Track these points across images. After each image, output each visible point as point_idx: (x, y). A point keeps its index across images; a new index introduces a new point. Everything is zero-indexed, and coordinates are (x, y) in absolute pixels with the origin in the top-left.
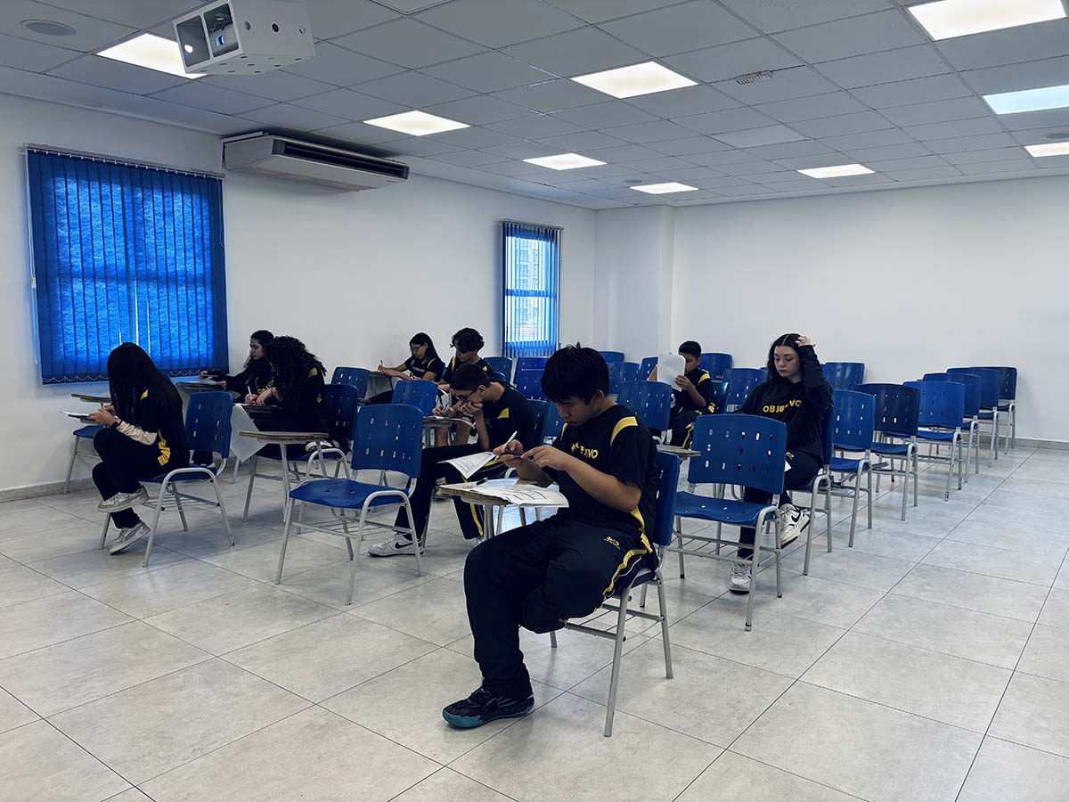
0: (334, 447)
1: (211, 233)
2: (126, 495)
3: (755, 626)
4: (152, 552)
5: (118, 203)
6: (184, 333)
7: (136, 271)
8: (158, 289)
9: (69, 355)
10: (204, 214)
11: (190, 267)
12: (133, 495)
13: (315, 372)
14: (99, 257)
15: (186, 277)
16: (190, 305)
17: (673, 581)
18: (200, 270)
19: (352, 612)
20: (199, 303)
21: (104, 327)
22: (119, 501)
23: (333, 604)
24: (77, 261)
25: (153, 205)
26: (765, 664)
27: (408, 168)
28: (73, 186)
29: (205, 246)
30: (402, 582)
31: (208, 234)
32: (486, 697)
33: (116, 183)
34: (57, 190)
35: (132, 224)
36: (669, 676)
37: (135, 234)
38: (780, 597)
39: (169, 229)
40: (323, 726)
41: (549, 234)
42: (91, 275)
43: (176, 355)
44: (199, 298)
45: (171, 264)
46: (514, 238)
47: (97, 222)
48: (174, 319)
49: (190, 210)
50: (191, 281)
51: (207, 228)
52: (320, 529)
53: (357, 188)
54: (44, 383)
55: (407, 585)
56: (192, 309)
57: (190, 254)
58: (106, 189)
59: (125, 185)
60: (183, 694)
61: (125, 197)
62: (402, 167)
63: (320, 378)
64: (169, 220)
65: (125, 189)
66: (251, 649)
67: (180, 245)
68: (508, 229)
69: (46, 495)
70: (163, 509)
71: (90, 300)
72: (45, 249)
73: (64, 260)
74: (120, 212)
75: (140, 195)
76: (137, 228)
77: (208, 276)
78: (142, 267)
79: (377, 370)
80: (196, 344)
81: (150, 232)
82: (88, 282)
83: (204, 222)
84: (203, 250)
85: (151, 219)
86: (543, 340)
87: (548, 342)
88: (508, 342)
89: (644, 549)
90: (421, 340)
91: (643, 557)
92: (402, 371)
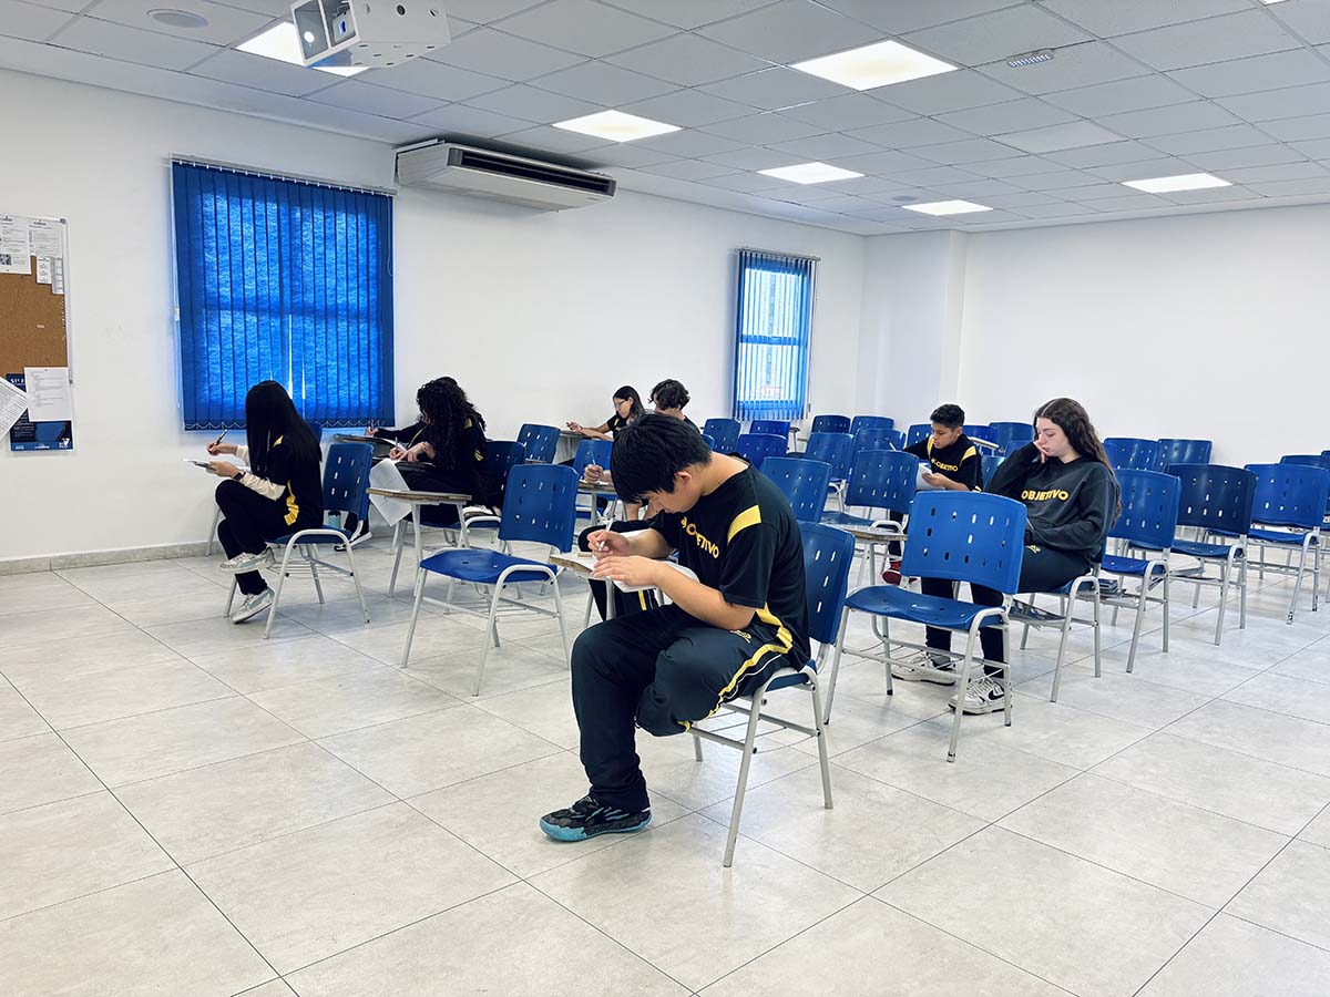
0: (495, 514)
1: (378, 260)
3: (962, 757)
4: (274, 625)
5: (273, 224)
6: (344, 376)
7: (292, 303)
8: (315, 324)
9: (213, 398)
10: (371, 237)
11: (353, 299)
12: (258, 557)
13: (468, 424)
14: (251, 286)
15: (348, 311)
16: (351, 344)
17: (876, 698)
18: (363, 303)
19: (476, 704)
20: (362, 342)
21: (253, 367)
22: (244, 563)
23: (459, 695)
24: (225, 291)
25: (313, 225)
26: (957, 801)
27: (614, 182)
28: (222, 204)
29: (371, 275)
31: (375, 261)
32: (591, 806)
33: (273, 202)
34: (205, 209)
35: (288, 248)
36: (828, 806)
37: (291, 260)
38: (1009, 725)
39: (331, 255)
40: (402, 824)
41: (801, 267)
42: (241, 306)
43: (333, 402)
44: (362, 335)
45: (331, 296)
46: (753, 271)
47: (249, 245)
48: (333, 361)
49: (355, 232)
50: (354, 315)
51: (372, 254)
52: (469, 611)
53: (556, 208)
54: (186, 429)
56: (354, 348)
57: (353, 284)
58: (260, 206)
59: (281, 203)
60: (263, 776)
61: (282, 217)
62: (607, 181)
63: (476, 431)
64: (330, 244)
65: (281, 208)
66: (350, 736)
67: (342, 274)
68: (746, 260)
69: (187, 556)
70: (287, 575)
71: (239, 337)
72: (190, 276)
73: (211, 289)
74: (276, 235)
75: (298, 214)
76: (294, 253)
77: (373, 310)
78: (298, 298)
80: (355, 389)
81: (308, 258)
82: (238, 314)
83: (371, 247)
84: (368, 280)
85: (310, 243)
86: (787, 399)
87: (794, 402)
88: (740, 400)
89: (783, 645)
90: (625, 393)
91: (783, 655)
92: (604, 433)
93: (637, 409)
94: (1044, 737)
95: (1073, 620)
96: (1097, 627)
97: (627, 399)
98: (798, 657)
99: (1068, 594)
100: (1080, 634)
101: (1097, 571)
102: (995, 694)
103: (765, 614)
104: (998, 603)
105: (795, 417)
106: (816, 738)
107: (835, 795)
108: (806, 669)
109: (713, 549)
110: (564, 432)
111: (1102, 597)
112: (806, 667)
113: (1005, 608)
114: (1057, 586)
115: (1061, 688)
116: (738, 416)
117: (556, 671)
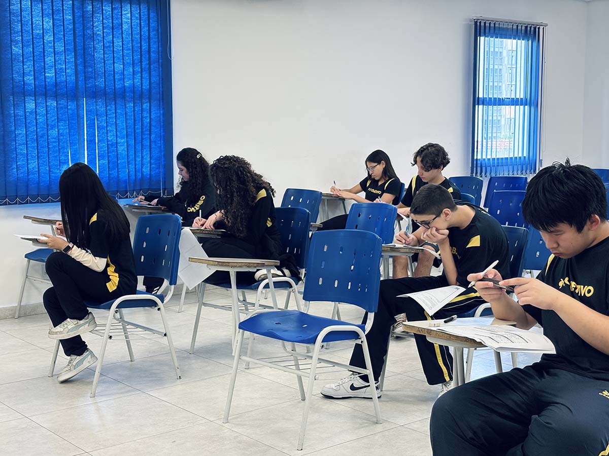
0: (285, 275)
1: (158, 45)
2: (75, 321)
5: (69, 17)
6: (131, 152)
7: (85, 87)
8: (106, 106)
9: (20, 176)
11: (137, 82)
12: (82, 322)
13: (263, 193)
14: (50, 74)
15: (133, 93)
16: (136, 122)
18: (146, 86)
20: (145, 120)
21: (54, 147)
22: (69, 328)
24: (29, 79)
31: (155, 46)
35: (82, 39)
37: (84, 49)
39: (118, 43)
41: (530, 33)
42: (43, 92)
43: (122, 176)
44: (145, 114)
45: (119, 80)
46: (487, 38)
47: (49, 38)
48: (122, 138)
49: (138, 21)
50: (138, 96)
51: (153, 40)
56: (138, 126)
57: (138, 68)
61: (76, 11)
64: (117, 32)
65: (76, 3)
67: (128, 59)
68: (481, 29)
70: (110, 337)
71: (41, 119)
73: (17, 78)
74: (71, 27)
75: (90, 8)
76: (87, 43)
77: (154, 91)
78: (91, 83)
81: (99, 46)
82: (40, 100)
83: (152, 34)
84: (150, 64)
85: (100, 33)
86: (520, 155)
87: (527, 158)
88: (478, 158)
90: (377, 157)
92: (356, 193)
93: (388, 171)
97: (379, 163)
105: (528, 171)
116: (476, 173)
117: (367, 425)
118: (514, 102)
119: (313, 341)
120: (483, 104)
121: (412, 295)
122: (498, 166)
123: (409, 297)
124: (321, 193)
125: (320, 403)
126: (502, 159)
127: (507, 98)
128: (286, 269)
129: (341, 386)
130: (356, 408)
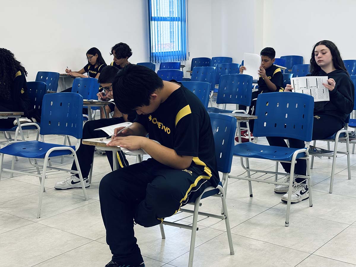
0: (33, 122)
3: (292, 223)
13: (19, 73)
17: (245, 199)
19: (40, 222)
23: (29, 218)
26: (294, 245)
30: (75, 204)
36: (232, 253)
38: (311, 206)
55: (77, 206)
63: (23, 77)
79: (65, 73)
86: (177, 50)
87: (181, 52)
88: (153, 52)
89: (207, 175)
90: (93, 52)
91: (208, 180)
92: (82, 74)
93: (100, 60)
94: (329, 210)
95: (338, 152)
96: (348, 155)
97: (94, 55)
98: (215, 181)
99: (334, 140)
100: (341, 158)
101: (347, 127)
102: (303, 192)
103: (197, 160)
104: (303, 146)
105: (182, 59)
106: (224, 220)
107: (235, 248)
108: (219, 186)
109: (167, 130)
110: (62, 75)
111: (350, 140)
112: (219, 185)
113: (306, 148)
114: (328, 136)
115: (334, 186)
116: (153, 61)
117: (79, 201)
118: (172, 19)
119: (43, 156)
120: (155, 21)
121: (103, 129)
122: (165, 56)
123: (101, 130)
124: (59, 73)
125: (54, 193)
126: (167, 52)
127: (168, 17)
128: (34, 118)
129: (66, 182)
130: (75, 193)
